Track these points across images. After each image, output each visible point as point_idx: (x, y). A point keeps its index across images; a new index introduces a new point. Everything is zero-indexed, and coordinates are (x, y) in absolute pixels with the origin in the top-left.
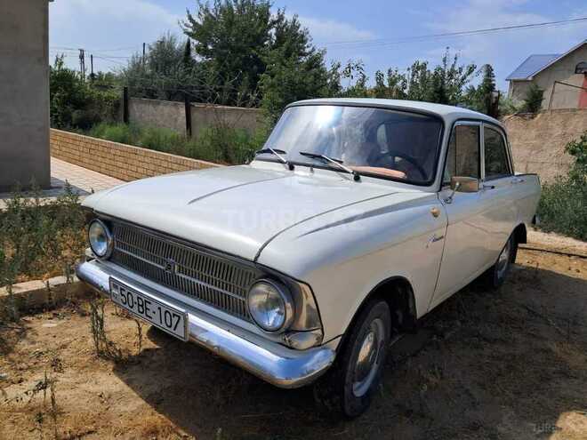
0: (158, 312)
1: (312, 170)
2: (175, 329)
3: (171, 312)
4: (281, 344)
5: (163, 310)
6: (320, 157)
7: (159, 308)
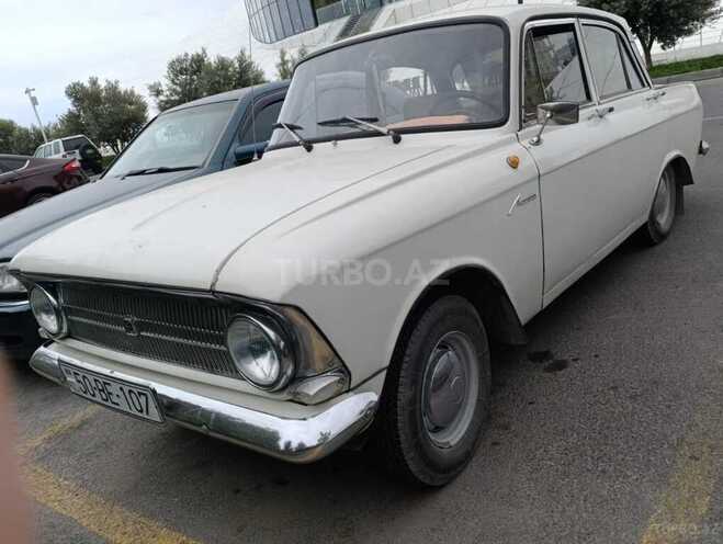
0: (120, 393)
1: (335, 144)
2: (147, 413)
3: (134, 390)
4: (291, 401)
5: (126, 389)
6: (345, 120)
7: (121, 389)
